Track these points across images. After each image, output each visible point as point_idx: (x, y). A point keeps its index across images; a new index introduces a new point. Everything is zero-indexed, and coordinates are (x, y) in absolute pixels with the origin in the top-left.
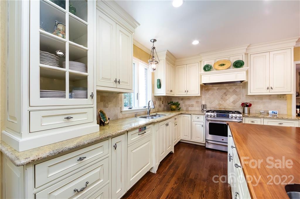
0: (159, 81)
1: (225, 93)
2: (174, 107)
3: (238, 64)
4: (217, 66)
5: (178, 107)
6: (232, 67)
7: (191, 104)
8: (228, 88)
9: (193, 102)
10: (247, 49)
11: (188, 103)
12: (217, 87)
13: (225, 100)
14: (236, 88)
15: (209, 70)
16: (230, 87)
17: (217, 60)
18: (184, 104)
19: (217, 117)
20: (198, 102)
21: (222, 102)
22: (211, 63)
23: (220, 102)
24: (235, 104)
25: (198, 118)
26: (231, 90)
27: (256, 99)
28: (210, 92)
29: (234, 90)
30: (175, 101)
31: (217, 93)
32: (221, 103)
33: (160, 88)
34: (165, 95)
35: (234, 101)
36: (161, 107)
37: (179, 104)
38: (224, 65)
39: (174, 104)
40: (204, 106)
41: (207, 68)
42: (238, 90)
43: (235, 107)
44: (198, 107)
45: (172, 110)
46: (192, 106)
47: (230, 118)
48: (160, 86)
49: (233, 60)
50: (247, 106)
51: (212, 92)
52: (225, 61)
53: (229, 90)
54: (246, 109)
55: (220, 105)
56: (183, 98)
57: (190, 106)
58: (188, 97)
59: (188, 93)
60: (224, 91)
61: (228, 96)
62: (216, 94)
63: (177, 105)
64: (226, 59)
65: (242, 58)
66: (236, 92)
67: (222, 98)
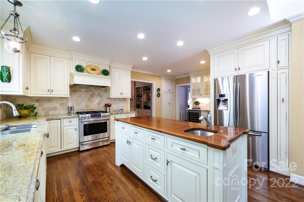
1: (92, 95)
2: (26, 112)
3: (105, 73)
4: (89, 70)
5: (33, 112)
7: (53, 106)
8: (94, 91)
9: (57, 105)
10: (110, 62)
11: (47, 105)
13: (92, 102)
14: (100, 92)
15: (81, 71)
16: (95, 90)
17: (88, 64)
18: (40, 108)
19: (91, 117)
20: (63, 103)
21: (89, 103)
22: (84, 65)
24: (99, 105)
25: (70, 122)
26: (96, 93)
27: (112, 101)
28: (78, 94)
29: (99, 93)
30: (27, 103)
31: (84, 94)
32: (88, 105)
33: (9, 81)
35: (99, 102)
37: (35, 108)
38: (95, 70)
40: (71, 109)
41: (79, 69)
42: (101, 93)
43: (99, 107)
44: (63, 110)
46: (55, 109)
47: (101, 117)
49: (102, 68)
50: (108, 106)
51: (80, 94)
52: (95, 67)
53: (95, 93)
54: (108, 108)
55: (88, 106)
56: (39, 99)
57: (51, 110)
58: (49, 98)
59: (53, 93)
60: (91, 93)
61: (94, 98)
62: (83, 96)
63: (32, 108)
64: (96, 65)
65: (107, 68)
66: (100, 95)
67: (89, 100)
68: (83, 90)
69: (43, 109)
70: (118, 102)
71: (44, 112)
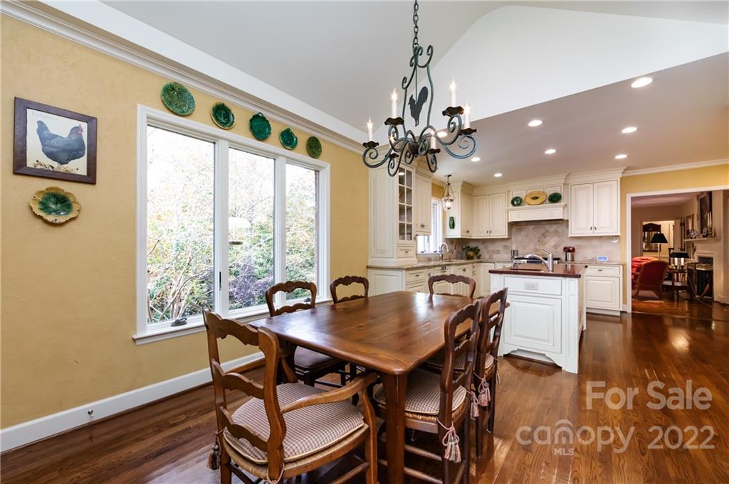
0: (452, 219)
1: (543, 234)
2: (471, 253)
3: (555, 198)
4: (529, 200)
5: (477, 254)
6: (547, 201)
7: (496, 249)
8: (547, 228)
9: (499, 246)
10: (565, 179)
11: (492, 247)
12: (533, 226)
13: (544, 244)
15: (518, 205)
16: (550, 225)
17: (530, 191)
18: (485, 251)
20: (506, 246)
22: (522, 194)
23: (538, 247)
26: (551, 230)
28: (524, 233)
29: (556, 229)
30: (472, 245)
31: (532, 233)
33: (453, 227)
34: (460, 237)
36: (453, 253)
37: (479, 250)
38: (537, 198)
39: (472, 250)
40: (514, 252)
41: (517, 202)
42: (560, 230)
44: (506, 253)
45: (469, 258)
46: (498, 252)
48: (453, 226)
49: (550, 192)
50: (569, 251)
51: (526, 233)
52: (539, 192)
53: (549, 230)
54: (569, 254)
56: (484, 241)
57: (494, 253)
58: (492, 240)
59: (491, 234)
60: (542, 231)
61: (548, 238)
62: (531, 235)
63: (476, 251)
64: (540, 190)
65: (558, 191)
66: (558, 232)
67: (539, 241)
68: (531, 227)
69: (488, 252)
70: (595, 242)
71: (488, 256)
